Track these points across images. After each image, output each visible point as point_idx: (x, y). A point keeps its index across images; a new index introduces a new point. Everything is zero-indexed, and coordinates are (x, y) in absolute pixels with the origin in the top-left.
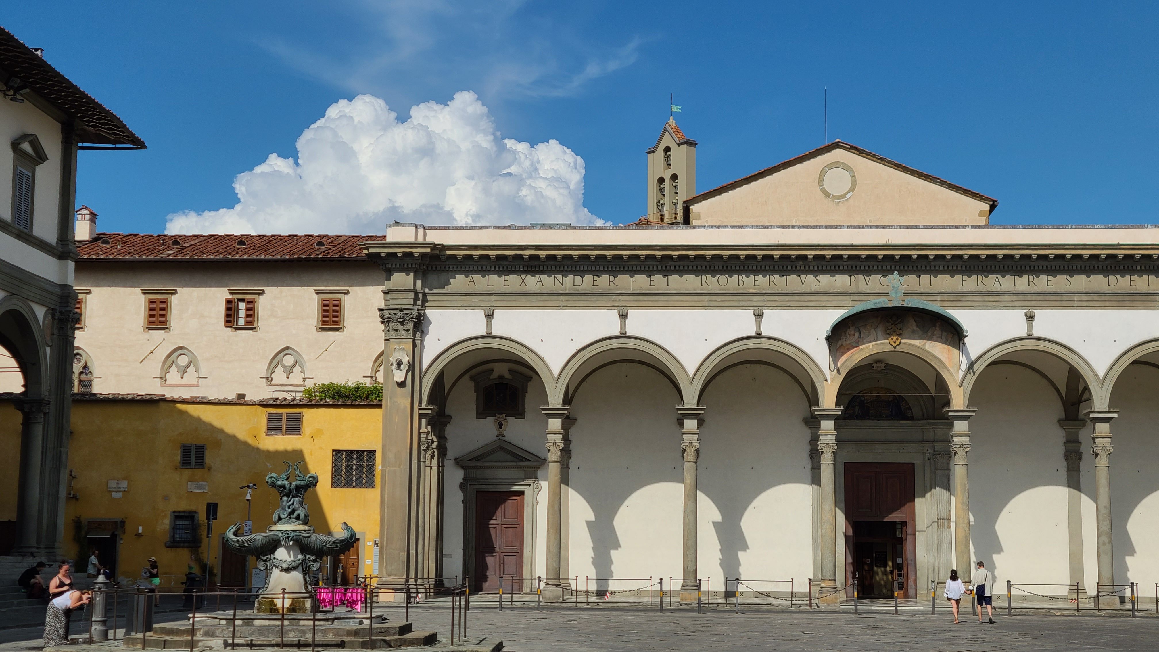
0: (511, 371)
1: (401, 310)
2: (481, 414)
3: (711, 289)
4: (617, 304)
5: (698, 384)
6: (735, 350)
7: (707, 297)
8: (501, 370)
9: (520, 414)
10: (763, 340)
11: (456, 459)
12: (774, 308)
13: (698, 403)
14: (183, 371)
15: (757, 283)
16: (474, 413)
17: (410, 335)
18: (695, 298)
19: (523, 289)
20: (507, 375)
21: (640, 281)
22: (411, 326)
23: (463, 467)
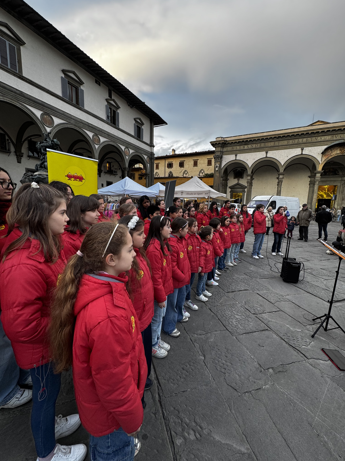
0: (241, 169)
1: (218, 156)
2: (234, 178)
3: (290, 144)
4: (265, 150)
5: (284, 167)
6: (295, 158)
7: (289, 146)
8: (239, 169)
9: (242, 178)
10: (303, 155)
11: (229, 187)
12: (307, 147)
13: (283, 172)
14: (186, 174)
15: (303, 141)
16: (233, 178)
17: (220, 161)
18: (286, 146)
19: (244, 149)
20: (240, 170)
21: (272, 144)
22: (220, 159)
23: (230, 188)
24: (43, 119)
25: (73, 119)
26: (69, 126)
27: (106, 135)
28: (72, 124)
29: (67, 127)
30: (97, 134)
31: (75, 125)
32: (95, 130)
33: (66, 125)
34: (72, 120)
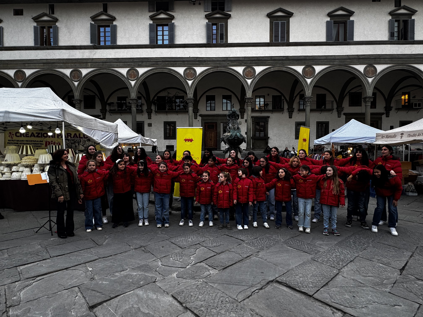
24: (304, 73)
25: (338, 59)
26: (332, 69)
27: (388, 60)
28: (336, 65)
29: (330, 71)
30: (371, 64)
31: (340, 65)
32: (369, 60)
33: (329, 69)
34: (336, 61)
